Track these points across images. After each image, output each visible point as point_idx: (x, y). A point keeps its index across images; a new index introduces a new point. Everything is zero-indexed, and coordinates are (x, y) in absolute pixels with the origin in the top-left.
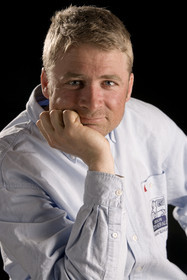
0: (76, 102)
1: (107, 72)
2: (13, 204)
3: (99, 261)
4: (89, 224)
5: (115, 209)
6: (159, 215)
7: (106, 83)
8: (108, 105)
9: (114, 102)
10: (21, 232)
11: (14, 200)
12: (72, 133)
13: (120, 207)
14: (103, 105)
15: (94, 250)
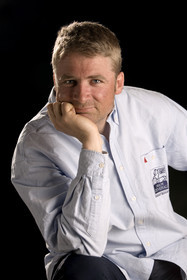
0: (71, 96)
1: (93, 73)
2: (31, 173)
3: (84, 216)
4: (78, 188)
5: (98, 178)
6: (161, 180)
7: (94, 81)
8: (95, 98)
9: (100, 96)
10: (33, 194)
11: (31, 170)
12: (66, 120)
13: (102, 177)
14: (91, 98)
15: (80, 208)
